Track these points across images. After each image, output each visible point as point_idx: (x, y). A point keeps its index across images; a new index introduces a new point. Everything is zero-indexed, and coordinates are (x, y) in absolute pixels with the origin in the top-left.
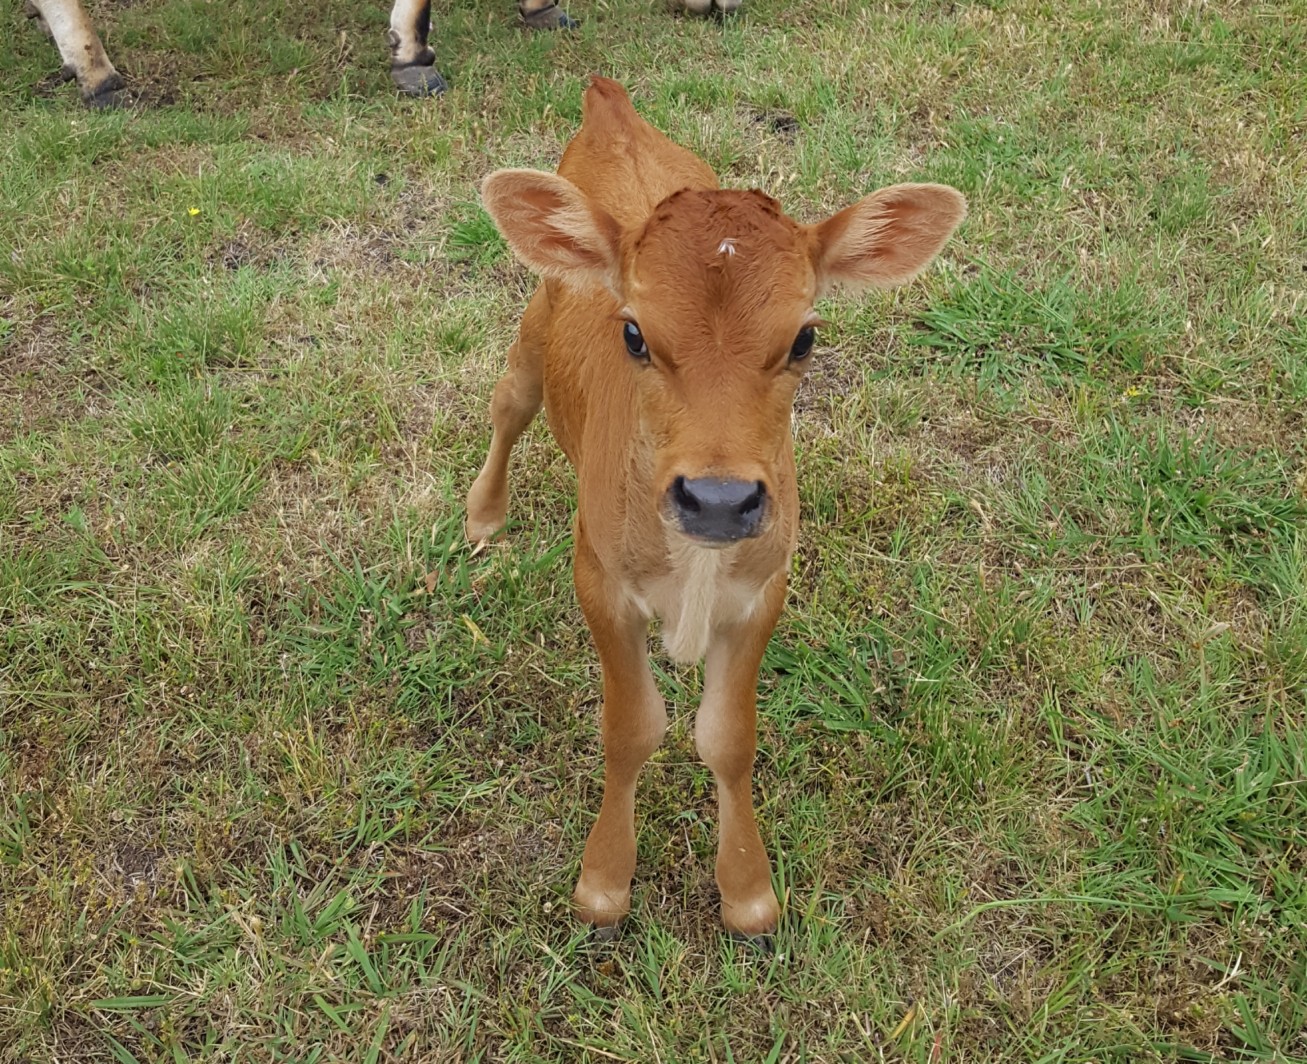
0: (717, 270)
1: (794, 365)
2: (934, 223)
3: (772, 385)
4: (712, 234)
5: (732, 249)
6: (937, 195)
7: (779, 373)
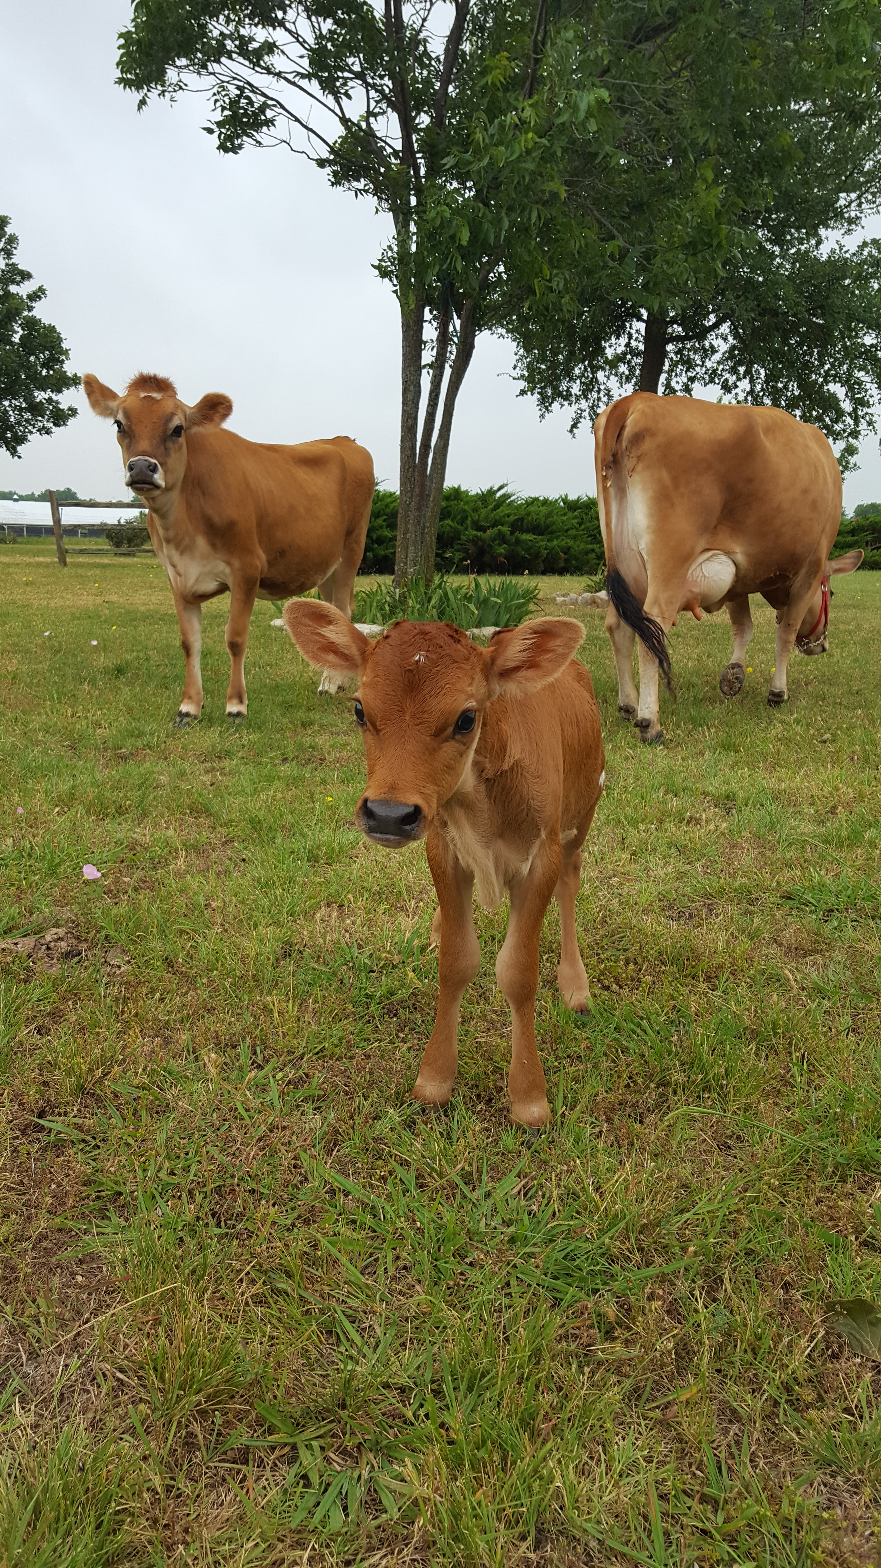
0: (411, 671)
1: (458, 737)
2: (565, 645)
3: (440, 748)
4: (411, 648)
5: (422, 658)
6: (566, 624)
7: (446, 740)
